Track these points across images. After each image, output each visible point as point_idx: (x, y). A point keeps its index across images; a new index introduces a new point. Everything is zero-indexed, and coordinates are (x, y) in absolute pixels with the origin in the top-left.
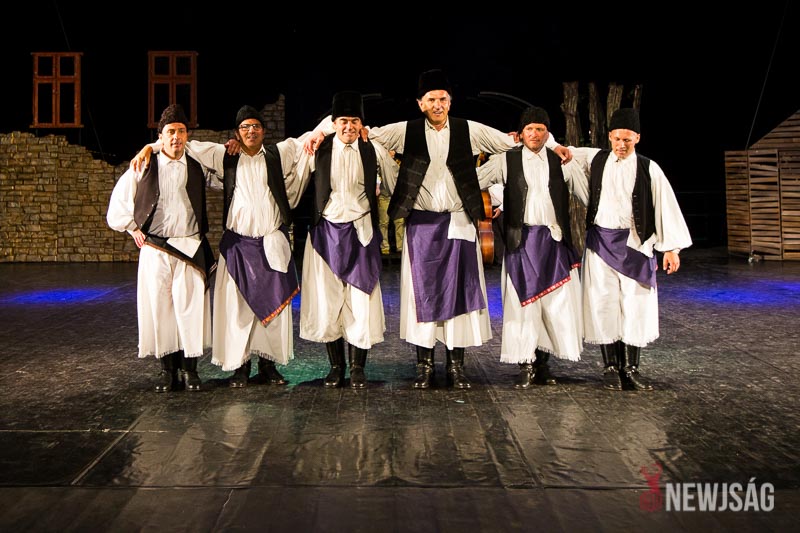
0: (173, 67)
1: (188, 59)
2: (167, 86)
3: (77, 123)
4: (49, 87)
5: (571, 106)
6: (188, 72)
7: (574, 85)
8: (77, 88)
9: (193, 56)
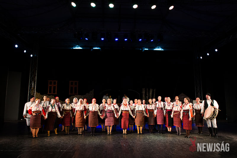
0: (74, 84)
2: (73, 87)
4: (51, 86)
6: (77, 85)
7: (144, 89)
8: (56, 87)
9: (78, 82)
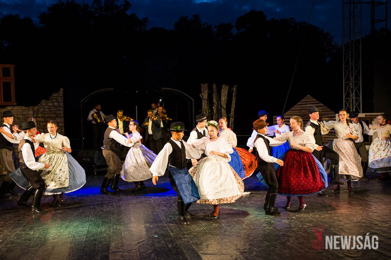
1: (8, 69)
5: (205, 95)
6: (9, 76)
7: (206, 85)
9: (12, 67)
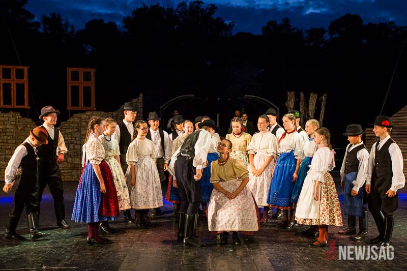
0: (81, 77)
1: (89, 73)
2: (78, 87)
3: (26, 106)
4: (9, 85)
5: (291, 104)
6: (89, 80)
7: (293, 93)
8: (26, 86)
9: (92, 71)
